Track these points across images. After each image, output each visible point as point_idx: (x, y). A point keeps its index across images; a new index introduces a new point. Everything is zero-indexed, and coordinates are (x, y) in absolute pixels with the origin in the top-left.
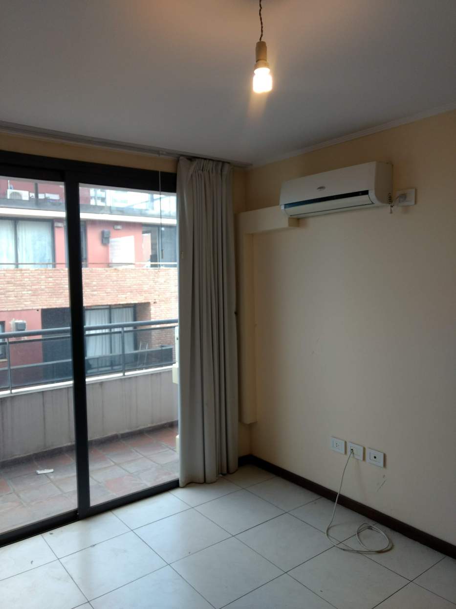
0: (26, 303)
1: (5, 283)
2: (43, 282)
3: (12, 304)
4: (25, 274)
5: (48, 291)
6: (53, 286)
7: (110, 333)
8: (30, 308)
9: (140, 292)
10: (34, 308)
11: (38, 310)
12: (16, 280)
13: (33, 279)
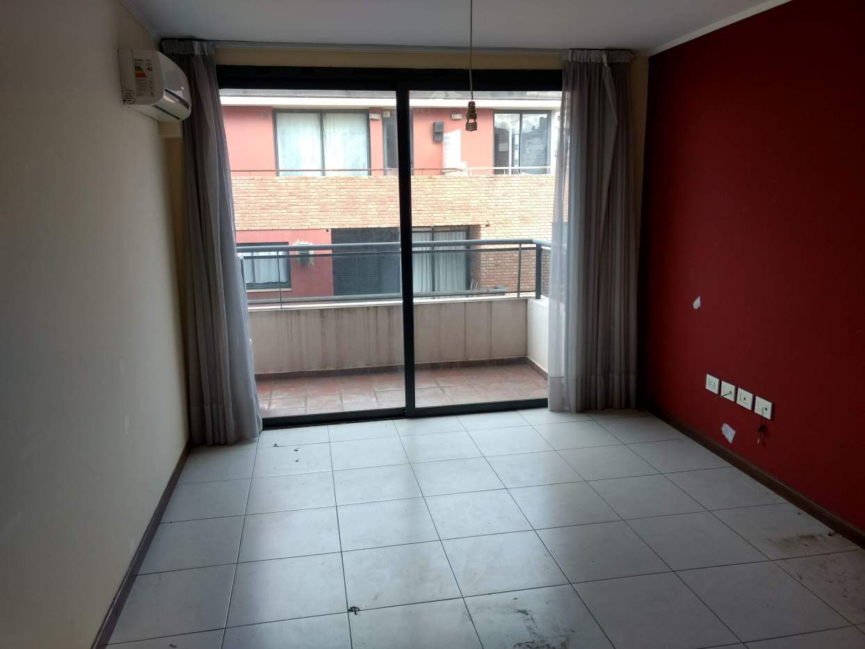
0: (312, 220)
1: (287, 194)
2: (333, 194)
3: (296, 221)
4: (312, 184)
5: (339, 206)
6: (346, 200)
7: (432, 252)
8: (318, 227)
9: (466, 209)
10: (323, 227)
11: (327, 231)
12: (300, 191)
13: (321, 190)
